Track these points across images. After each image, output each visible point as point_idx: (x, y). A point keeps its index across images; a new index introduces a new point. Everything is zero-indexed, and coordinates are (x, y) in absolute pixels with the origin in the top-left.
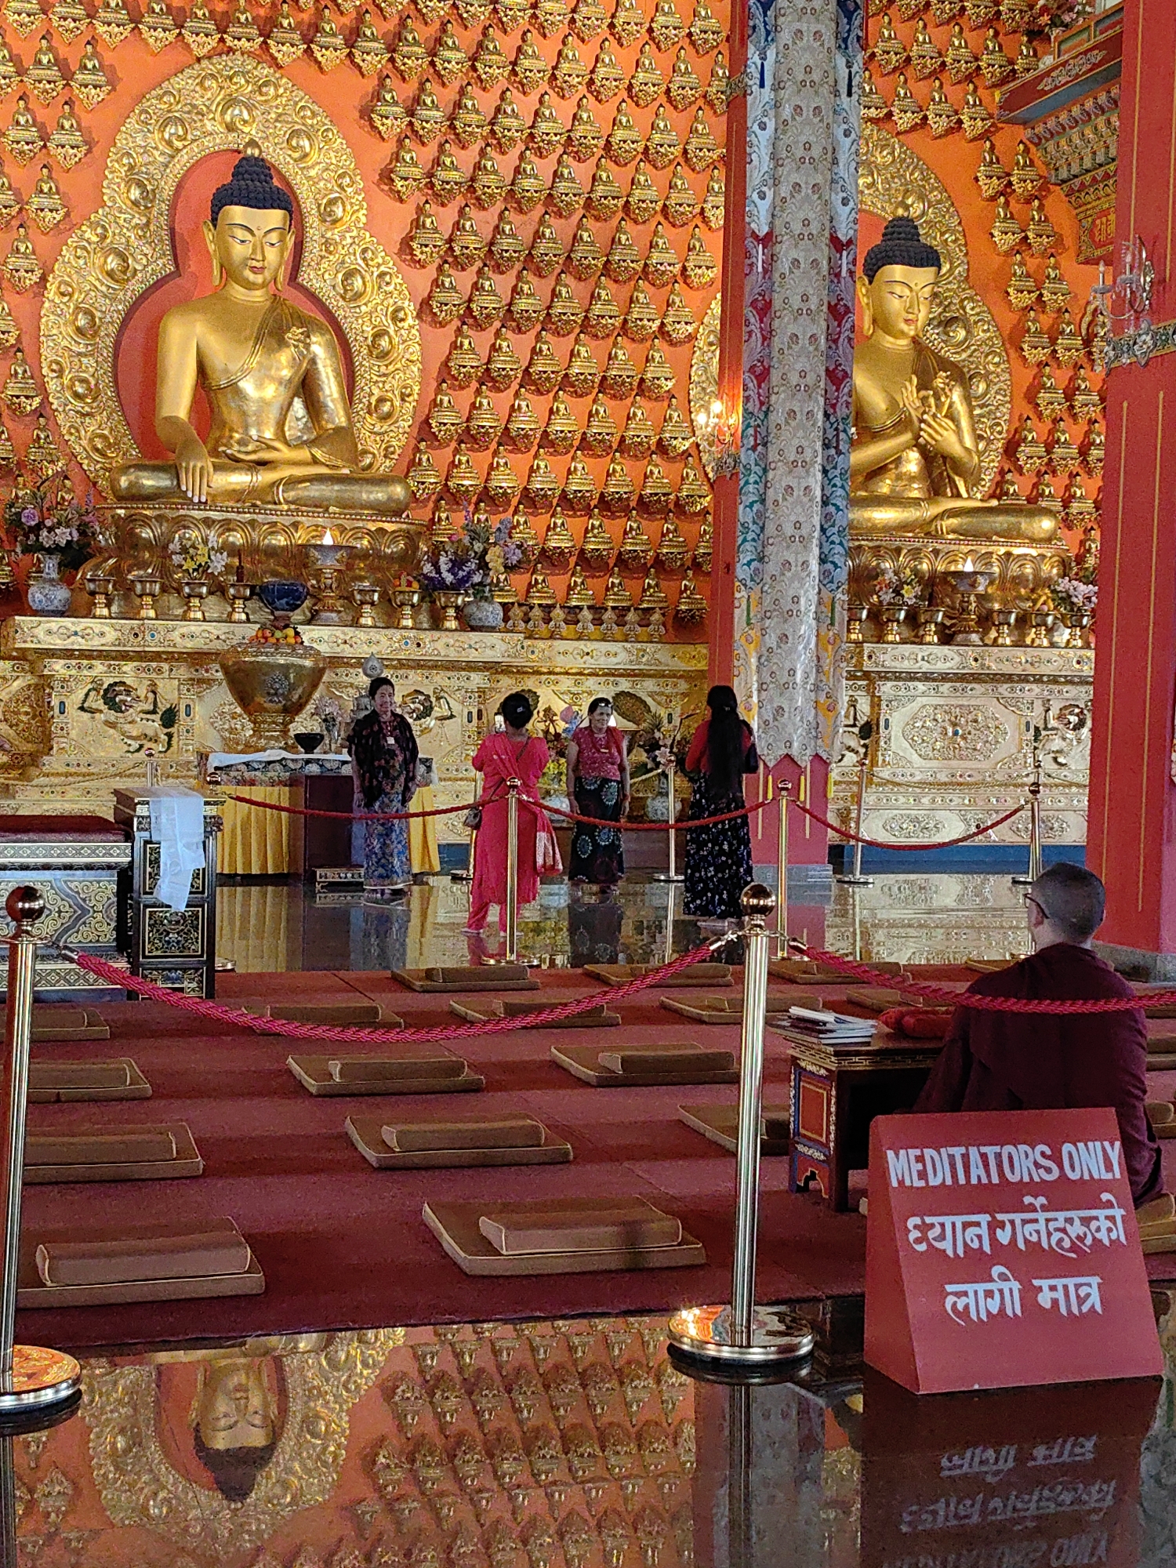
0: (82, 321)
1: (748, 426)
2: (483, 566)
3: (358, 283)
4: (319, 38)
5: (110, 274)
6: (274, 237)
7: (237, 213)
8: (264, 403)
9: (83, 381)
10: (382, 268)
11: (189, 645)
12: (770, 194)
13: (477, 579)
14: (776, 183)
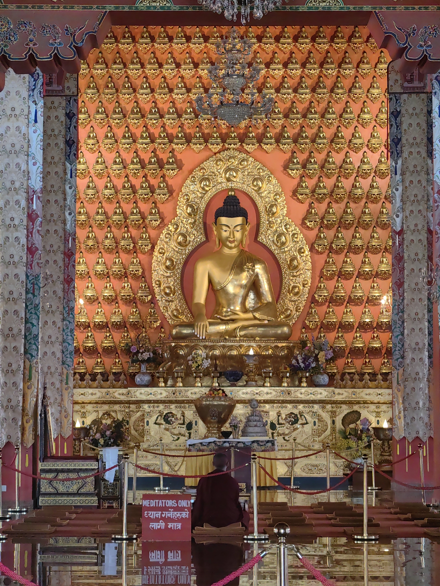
0: (168, 263)
1: (395, 305)
2: (316, 359)
3: (283, 239)
4: (265, 140)
5: (180, 244)
6: (239, 228)
7: (224, 220)
8: (235, 295)
9: (169, 287)
10: (293, 232)
11: (194, 397)
12: (401, 215)
13: (313, 365)
14: (403, 210)
